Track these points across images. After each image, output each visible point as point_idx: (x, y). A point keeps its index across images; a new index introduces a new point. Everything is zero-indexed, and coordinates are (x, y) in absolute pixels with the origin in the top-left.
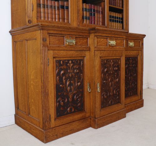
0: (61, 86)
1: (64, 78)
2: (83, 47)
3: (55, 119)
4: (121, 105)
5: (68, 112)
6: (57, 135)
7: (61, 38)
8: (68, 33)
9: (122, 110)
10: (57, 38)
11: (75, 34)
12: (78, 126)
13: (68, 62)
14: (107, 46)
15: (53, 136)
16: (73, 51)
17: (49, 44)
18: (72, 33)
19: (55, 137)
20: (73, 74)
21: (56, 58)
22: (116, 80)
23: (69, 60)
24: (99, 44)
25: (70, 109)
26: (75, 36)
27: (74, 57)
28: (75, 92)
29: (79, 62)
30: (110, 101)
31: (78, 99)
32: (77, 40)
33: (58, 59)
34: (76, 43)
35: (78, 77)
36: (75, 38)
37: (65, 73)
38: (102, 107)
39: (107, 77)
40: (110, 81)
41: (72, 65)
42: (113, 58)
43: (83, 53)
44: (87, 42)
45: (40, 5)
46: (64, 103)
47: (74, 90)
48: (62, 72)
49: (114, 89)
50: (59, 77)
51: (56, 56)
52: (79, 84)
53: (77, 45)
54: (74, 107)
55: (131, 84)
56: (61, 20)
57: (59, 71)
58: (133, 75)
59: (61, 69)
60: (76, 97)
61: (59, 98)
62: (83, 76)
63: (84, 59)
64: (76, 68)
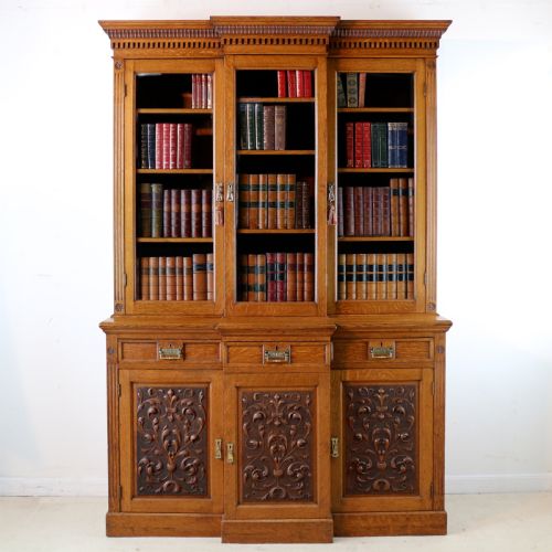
0: (146, 436)
1: (155, 421)
2: (204, 362)
3: (133, 497)
5: (165, 490)
6: (132, 528)
7: (150, 345)
8: (165, 336)
10: (141, 346)
11: (183, 336)
12: (185, 524)
13: (165, 392)
14: (261, 362)
15: (124, 527)
16: (177, 372)
17: (123, 357)
18: (176, 336)
19: (129, 531)
20: (177, 416)
21: (137, 383)
22: (293, 443)
23: (168, 389)
24: (235, 359)
25: (169, 485)
26: (182, 342)
27: (182, 383)
28: (181, 453)
29: (194, 393)
30: (273, 490)
31: (189, 468)
32: (188, 349)
33: (143, 386)
34: (184, 354)
35: (190, 423)
36: (184, 344)
37: (156, 412)
38: (244, 498)
39: (261, 433)
40: (272, 441)
41: (174, 397)
42: (283, 389)
43: (205, 376)
44: (217, 352)
45: (148, 269)
46: (153, 471)
47: (179, 448)
48: (150, 410)
49: (288, 463)
50: (143, 420)
51: (137, 380)
52: (193, 437)
53: (189, 357)
54: (179, 482)
55: (382, 458)
56: (195, 295)
57: (143, 407)
58: (393, 435)
59: (149, 405)
60: (185, 463)
61: (144, 460)
62: (206, 422)
63: (207, 389)
64: (185, 404)
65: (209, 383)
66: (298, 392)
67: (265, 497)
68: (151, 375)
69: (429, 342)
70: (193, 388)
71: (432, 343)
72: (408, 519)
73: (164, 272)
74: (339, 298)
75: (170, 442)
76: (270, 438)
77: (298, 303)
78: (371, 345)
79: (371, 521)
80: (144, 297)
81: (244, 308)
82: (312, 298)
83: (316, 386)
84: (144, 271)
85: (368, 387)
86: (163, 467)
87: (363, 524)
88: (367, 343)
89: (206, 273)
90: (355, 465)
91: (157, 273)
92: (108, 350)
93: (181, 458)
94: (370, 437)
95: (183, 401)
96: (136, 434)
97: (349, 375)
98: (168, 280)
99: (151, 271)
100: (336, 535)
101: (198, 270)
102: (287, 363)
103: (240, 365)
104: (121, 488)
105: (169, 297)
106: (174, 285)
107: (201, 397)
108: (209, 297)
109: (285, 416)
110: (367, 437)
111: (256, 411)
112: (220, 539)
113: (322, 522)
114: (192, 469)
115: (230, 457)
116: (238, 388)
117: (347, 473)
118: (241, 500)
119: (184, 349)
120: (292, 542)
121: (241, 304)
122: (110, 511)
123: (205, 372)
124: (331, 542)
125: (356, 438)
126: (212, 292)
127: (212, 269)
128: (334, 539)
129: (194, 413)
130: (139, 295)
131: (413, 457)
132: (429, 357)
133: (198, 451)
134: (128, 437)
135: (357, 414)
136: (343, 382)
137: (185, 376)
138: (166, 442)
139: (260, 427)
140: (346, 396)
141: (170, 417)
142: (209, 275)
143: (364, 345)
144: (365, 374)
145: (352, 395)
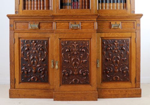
0: (25, 59)
1: (28, 53)
2: (47, 30)
3: (20, 83)
5: (32, 80)
6: (19, 95)
7: (26, 24)
8: (32, 20)
9: (90, 92)
10: (22, 24)
11: (39, 20)
12: (40, 93)
13: (32, 42)
14: (69, 29)
15: (16, 94)
16: (36, 34)
17: (16, 28)
19: (18, 96)
20: (36, 51)
21: (21, 38)
22: (82, 61)
23: (33, 40)
24: (59, 27)
25: (33, 78)
26: (38, 22)
27: (38, 38)
28: (38, 66)
29: (43, 42)
30: (74, 80)
31: (41, 71)
32: (41, 25)
33: (23, 39)
34: (39, 27)
35: (41, 54)
36: (39, 23)
37: (28, 49)
38: (62, 83)
39: (69, 57)
40: (73, 60)
41: (35, 44)
42: (78, 40)
43: (47, 35)
44: (52, 26)
46: (27, 73)
47: (37, 64)
48: (26, 49)
49: (80, 69)
50: (23, 52)
51: (21, 37)
52: (42, 59)
53: (41, 28)
54: (37, 77)
55: (116, 68)
56: (45, 8)
57: (23, 48)
58: (121, 58)
59: (26, 47)
61: (24, 68)
62: (47, 54)
63: (48, 40)
64: (39, 46)
65: (49, 38)
66: (84, 41)
67: (71, 83)
68: (26, 35)
69: (134, 22)
70: (42, 40)
71: (135, 23)
72: (126, 91)
74: (99, 9)
75: (34, 61)
76: (72, 59)
77: (84, 9)
78: (111, 23)
79: (112, 92)
80: (26, 9)
81: (63, 11)
82: (89, 8)
83: (91, 38)
85: (111, 40)
86: (31, 71)
87: (109, 93)
88: (110, 23)
90: (106, 70)
91: (31, 0)
92: (10, 25)
93: (38, 68)
94: (112, 59)
95: (39, 45)
96: (21, 58)
97: (103, 35)
100: (99, 98)
102: (79, 29)
103: (61, 30)
104: (15, 79)
105: (35, 9)
106: (37, 4)
107: (46, 44)
108: (50, 9)
109: (78, 51)
110: (110, 59)
111: (67, 48)
112: (53, 99)
113: (93, 93)
114: (42, 72)
115: (57, 67)
116: (60, 39)
117: (103, 73)
118: (61, 84)
119: (39, 25)
120: (81, 100)
121: (62, 9)
122: (11, 88)
123: (47, 34)
124: (97, 100)
125: (106, 60)
126: (51, 7)
128: (98, 99)
129: (43, 50)
130: (24, 8)
131: (128, 67)
132: (134, 28)
133: (45, 65)
134: (18, 59)
135: (107, 50)
136: (101, 38)
137: (40, 35)
138: (32, 61)
139: (69, 55)
140: (102, 43)
141: (34, 52)
142: (50, 0)
143: (109, 23)
144: (110, 35)
145: (105, 43)
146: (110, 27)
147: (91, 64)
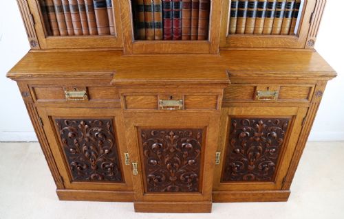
0: (71, 149)
1: (75, 141)
3: (71, 181)
4: (200, 194)
5: (92, 178)
6: (75, 197)
7: (57, 89)
10: (49, 89)
12: (110, 196)
13: (78, 123)
14: (157, 109)
15: (69, 197)
17: (36, 98)
19: (73, 198)
20: (92, 138)
21: (54, 117)
22: (186, 162)
23: (80, 120)
24: (133, 105)
25: (95, 176)
26: (84, 86)
28: (99, 160)
29: (102, 124)
30: (169, 187)
31: (107, 168)
32: (91, 91)
33: (59, 118)
34: (89, 95)
35: (102, 143)
36: (87, 88)
37: (74, 135)
38: (148, 190)
39: (159, 156)
40: (168, 161)
41: (86, 126)
43: (109, 112)
45: (53, 7)
46: (82, 169)
47: (97, 157)
48: (70, 135)
49: (181, 173)
50: (66, 140)
51: (53, 114)
52: (106, 150)
53: (93, 97)
54: (101, 175)
55: (252, 163)
56: (99, 30)
57: (64, 132)
58: (264, 149)
59: (68, 131)
60: (104, 166)
61: (73, 163)
62: (115, 142)
63: (113, 120)
64: (96, 131)
65: (113, 117)
66: (191, 129)
67: (164, 190)
68: (63, 111)
69: (310, 87)
70: (101, 120)
71: (313, 89)
72: (263, 195)
73: (68, 10)
74: (230, 31)
75: (90, 154)
76: (167, 159)
77: (192, 42)
78: (258, 89)
81: (142, 46)
83: (206, 127)
84: (50, 9)
85: (250, 119)
86: (88, 167)
87: (232, 197)
88: (255, 88)
89: (106, 10)
91: (61, 10)
92: (22, 93)
93: (100, 162)
94: (246, 151)
95: (94, 129)
96: (63, 148)
98: (73, 17)
99: (56, 8)
101: (98, 7)
102: (181, 110)
103: (137, 110)
104: (62, 178)
106: (79, 21)
107: (108, 126)
109: (179, 146)
111: (154, 142)
114: (109, 169)
116: (137, 127)
118: (146, 191)
119: (87, 91)
121: (139, 42)
122: (58, 188)
123: (109, 109)
125: (235, 152)
127: (111, 6)
129: (105, 137)
131: (275, 163)
132: (308, 98)
133: (112, 159)
134: (58, 150)
135: (238, 137)
136: (229, 116)
137: (92, 112)
138: (87, 153)
139: (158, 153)
140: (231, 125)
141: (87, 139)
142: (109, 11)
143: (253, 88)
144: (249, 111)
145: (235, 124)
146: (254, 94)
147: (203, 165)
